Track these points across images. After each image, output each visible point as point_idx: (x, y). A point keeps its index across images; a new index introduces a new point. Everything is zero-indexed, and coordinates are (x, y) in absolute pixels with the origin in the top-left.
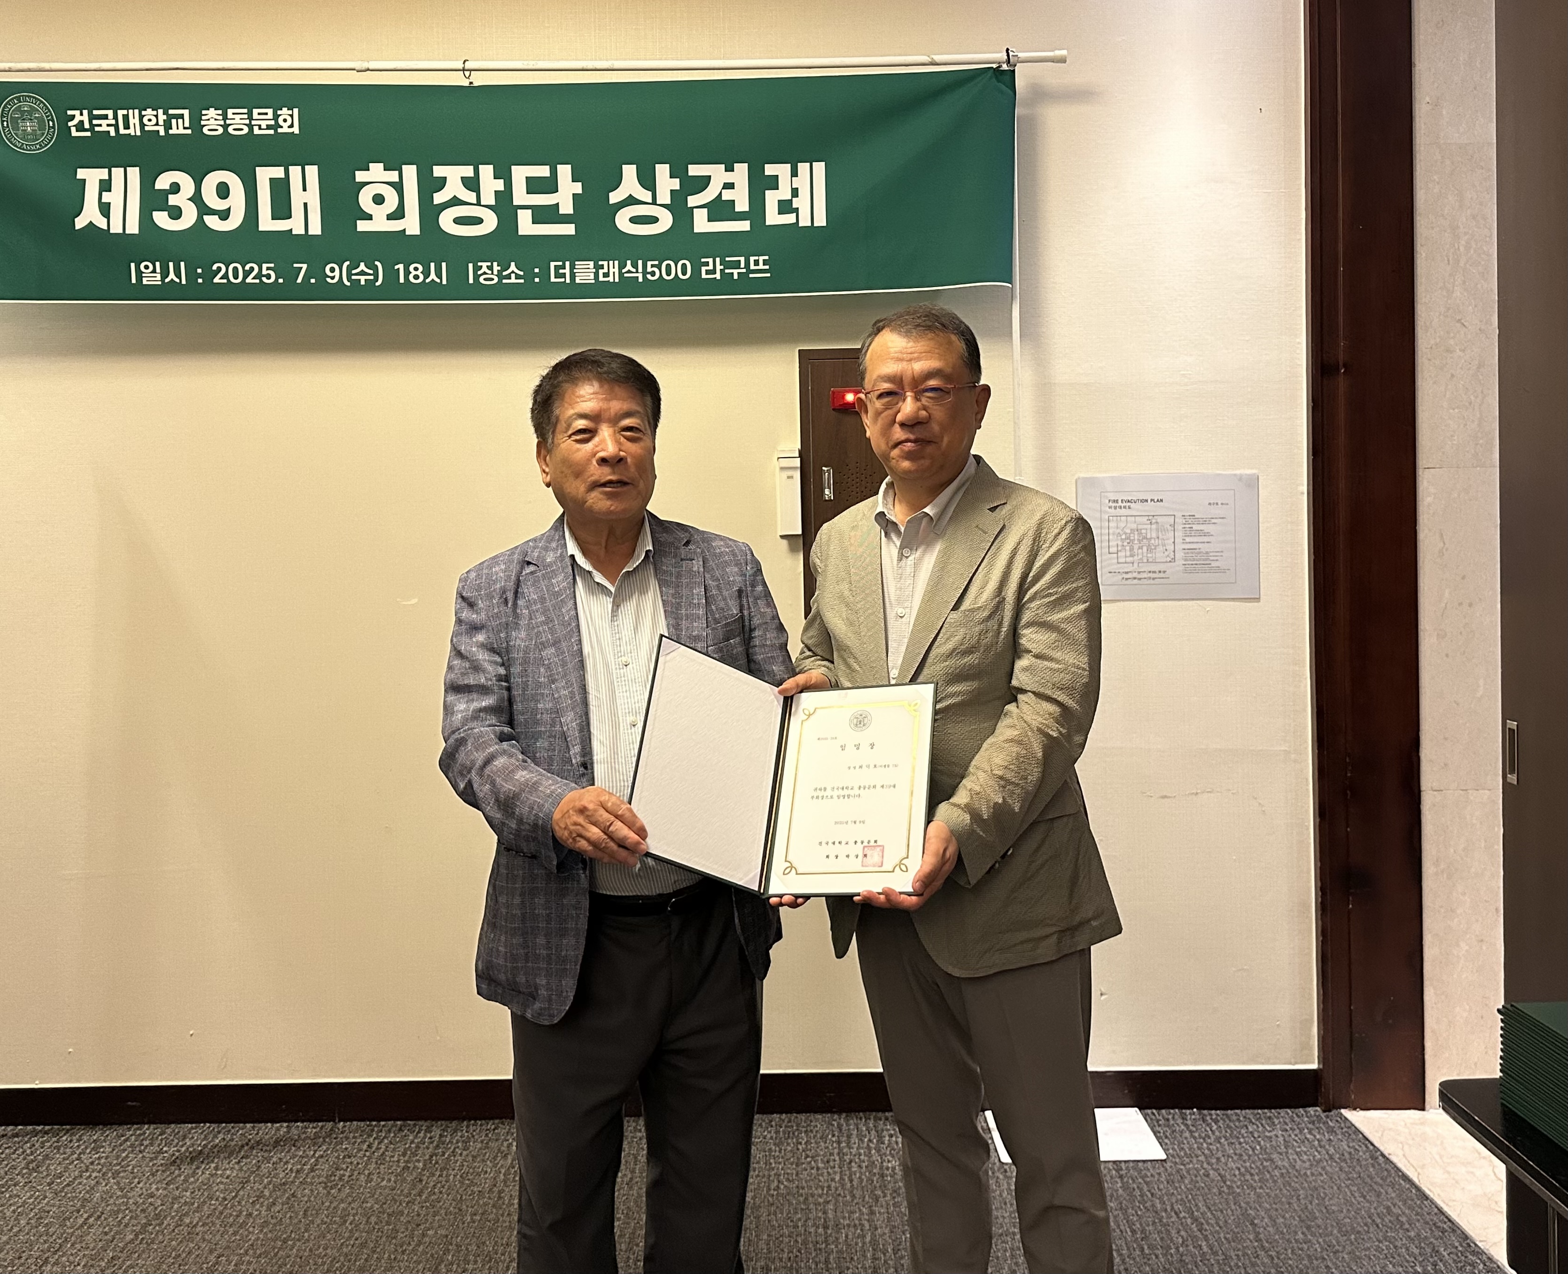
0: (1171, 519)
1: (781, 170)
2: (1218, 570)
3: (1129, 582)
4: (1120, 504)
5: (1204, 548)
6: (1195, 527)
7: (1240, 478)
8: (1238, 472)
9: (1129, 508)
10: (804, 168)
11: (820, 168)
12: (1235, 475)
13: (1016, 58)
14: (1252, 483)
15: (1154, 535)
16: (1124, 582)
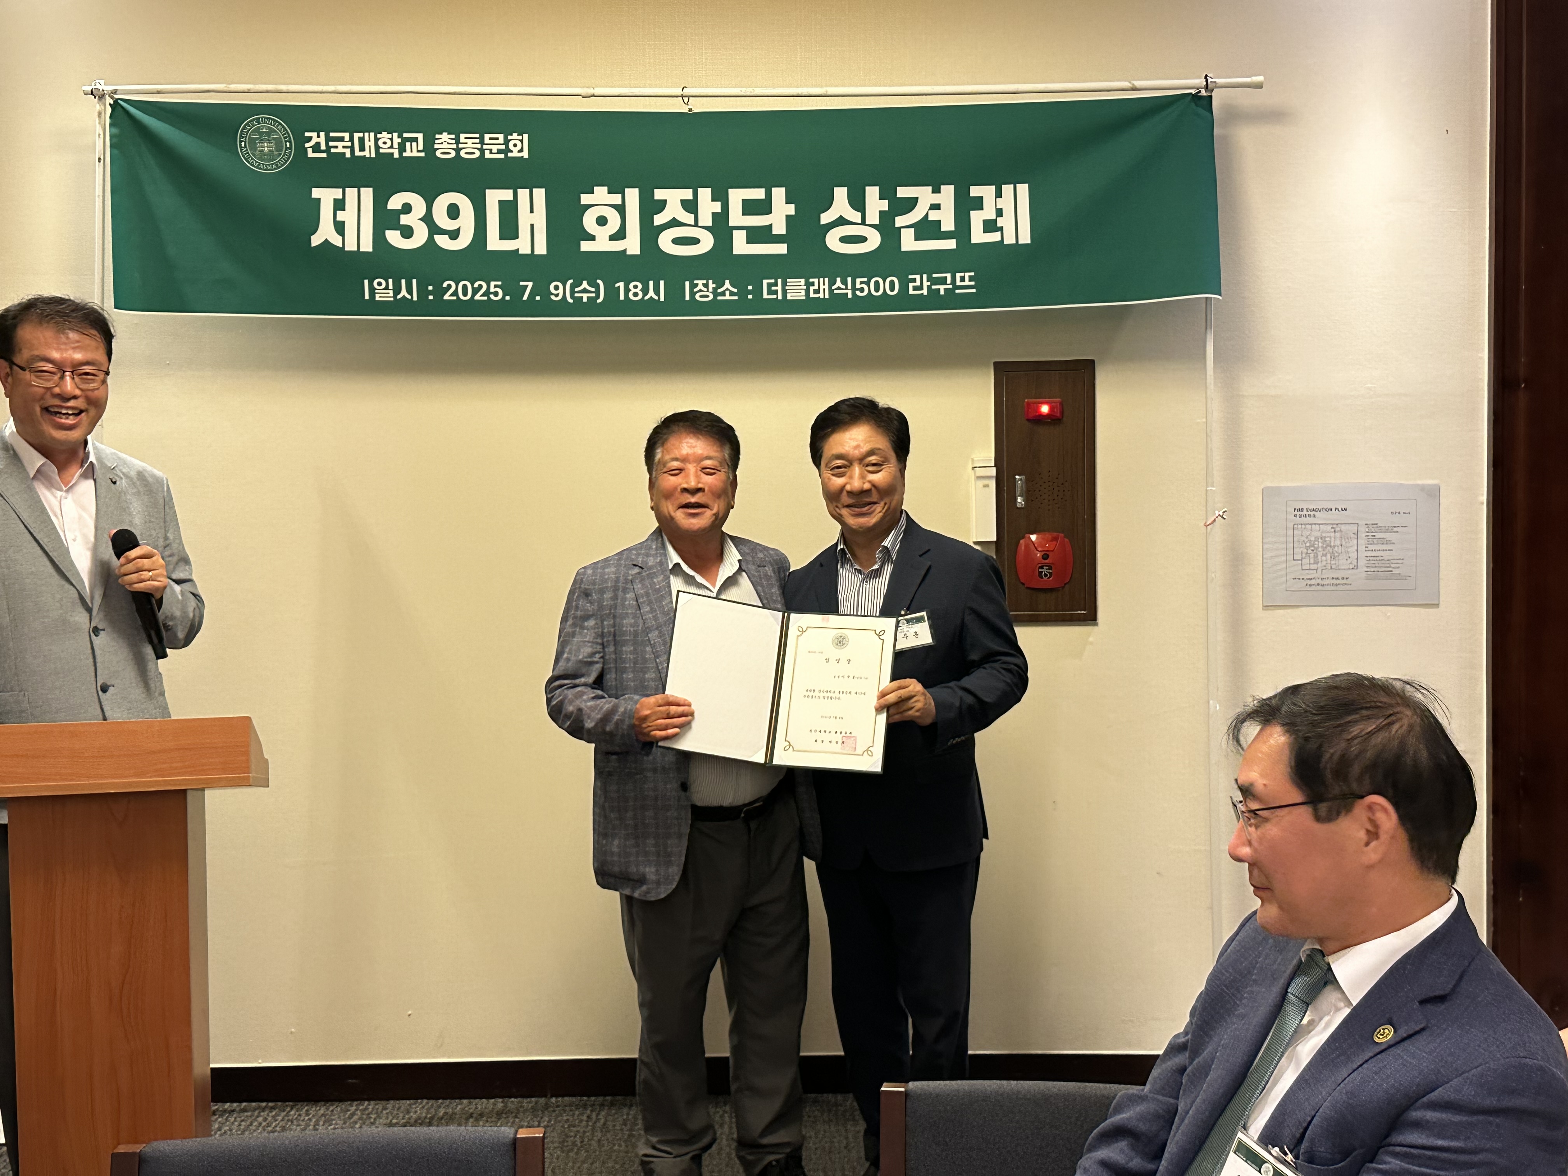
0: (1355, 528)
1: (985, 192)
2: (1399, 577)
3: (1313, 588)
4: (1305, 512)
5: (1386, 555)
6: (1378, 535)
7: (1422, 488)
8: (1420, 482)
9: (1314, 516)
10: (1007, 189)
11: (1023, 189)
12: (1418, 485)
13: (1214, 84)
14: (1433, 493)
15: (1338, 543)
16: (1308, 588)
